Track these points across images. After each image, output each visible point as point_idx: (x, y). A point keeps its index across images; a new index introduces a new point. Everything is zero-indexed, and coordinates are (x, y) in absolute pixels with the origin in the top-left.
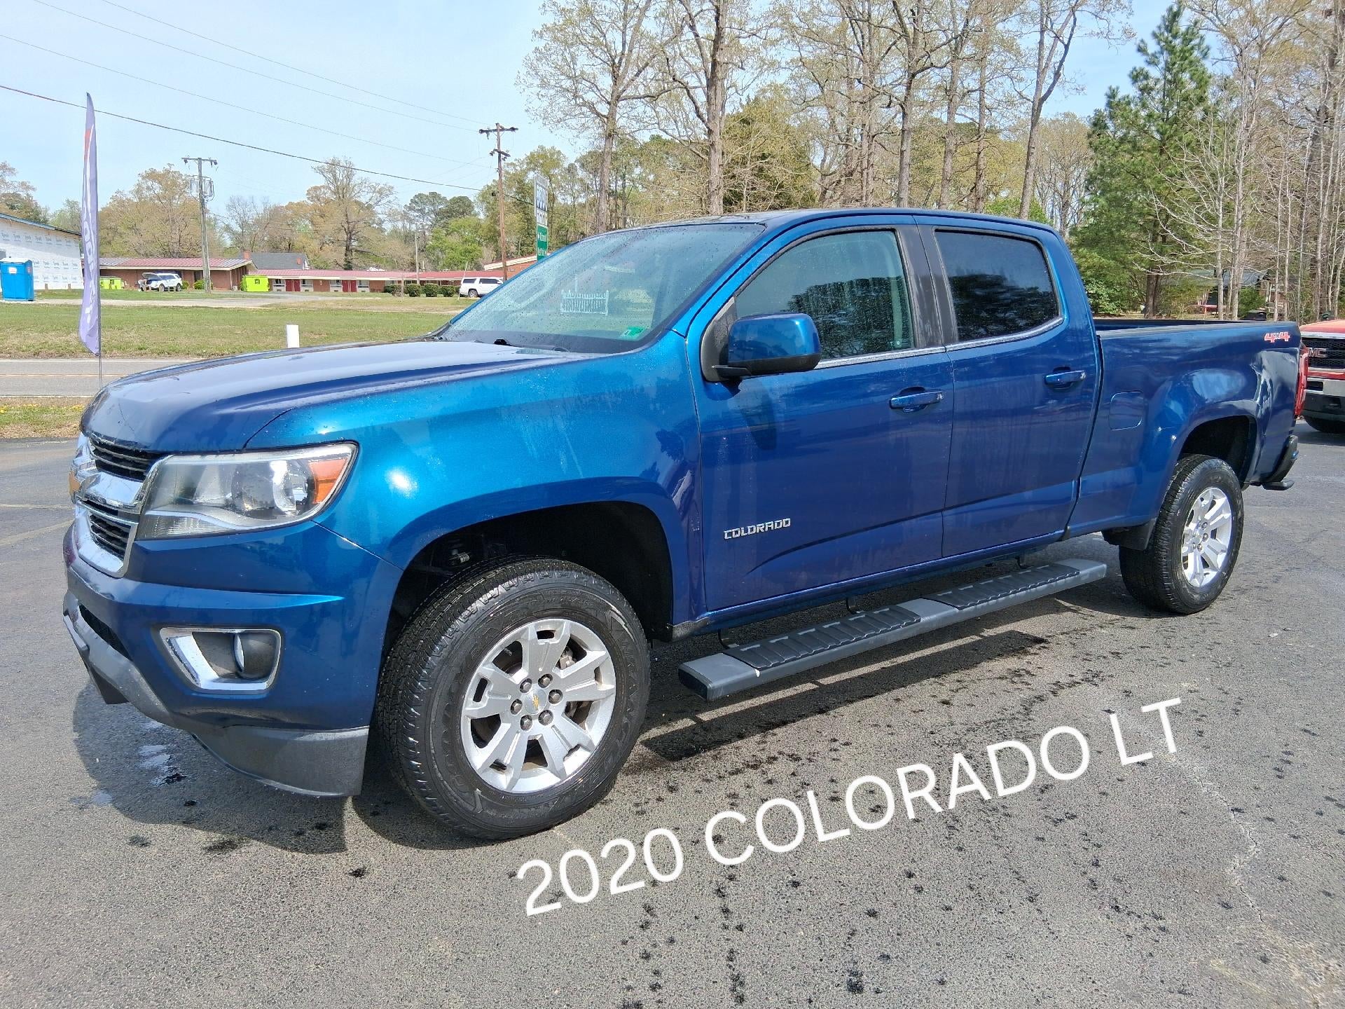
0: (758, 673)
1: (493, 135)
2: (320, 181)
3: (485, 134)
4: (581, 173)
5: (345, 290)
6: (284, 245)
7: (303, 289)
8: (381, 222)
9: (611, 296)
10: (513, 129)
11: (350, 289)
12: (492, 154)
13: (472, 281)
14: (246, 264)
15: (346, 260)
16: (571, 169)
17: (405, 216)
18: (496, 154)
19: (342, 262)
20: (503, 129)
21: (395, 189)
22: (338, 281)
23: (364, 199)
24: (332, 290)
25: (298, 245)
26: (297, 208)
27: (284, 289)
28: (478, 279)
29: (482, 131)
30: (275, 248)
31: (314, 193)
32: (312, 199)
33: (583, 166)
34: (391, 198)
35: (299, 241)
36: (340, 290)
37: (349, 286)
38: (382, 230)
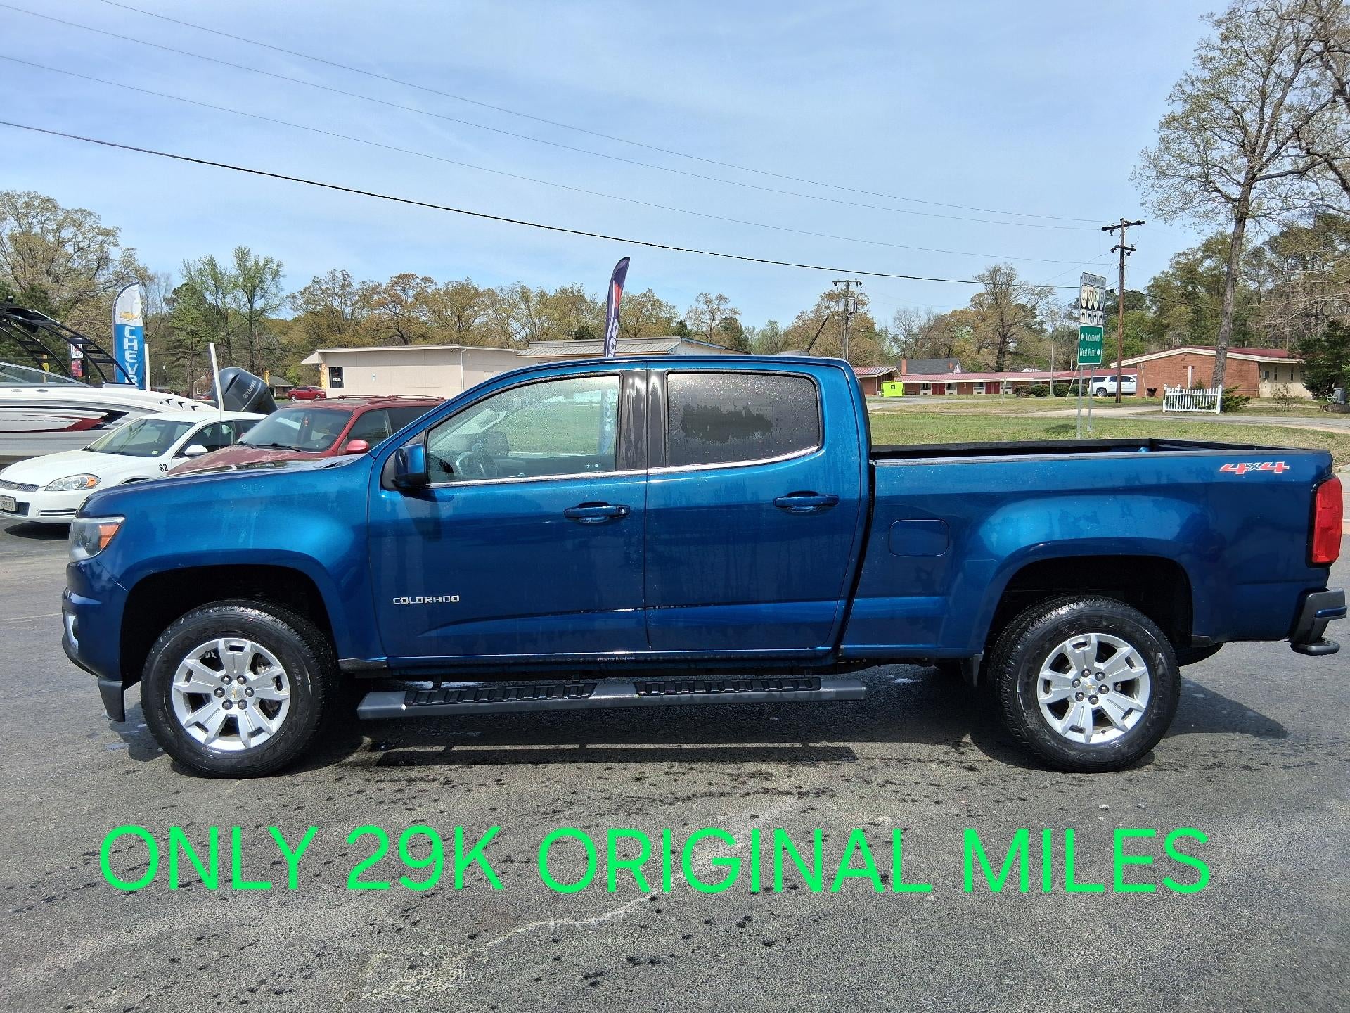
0: (404, 707)
1: (1117, 232)
2: (981, 288)
3: (1109, 231)
4: (1269, 255)
5: (988, 392)
6: (944, 350)
7: (947, 392)
8: (1041, 323)
9: (1225, 392)
10: (1139, 223)
11: (993, 391)
12: (1113, 250)
13: (1102, 380)
14: (892, 370)
15: (997, 363)
16: (1258, 253)
17: (1069, 316)
18: (1118, 250)
19: (993, 364)
20: (1129, 224)
21: (1055, 290)
22: (981, 384)
23: (1022, 300)
24: (975, 392)
25: (957, 349)
26: (959, 317)
27: (930, 392)
28: (1108, 377)
29: (1105, 229)
30: (935, 354)
31: (977, 301)
32: (975, 305)
33: (1272, 249)
34: (1050, 298)
35: (958, 345)
36: (983, 392)
37: (993, 388)
38: (1043, 331)
